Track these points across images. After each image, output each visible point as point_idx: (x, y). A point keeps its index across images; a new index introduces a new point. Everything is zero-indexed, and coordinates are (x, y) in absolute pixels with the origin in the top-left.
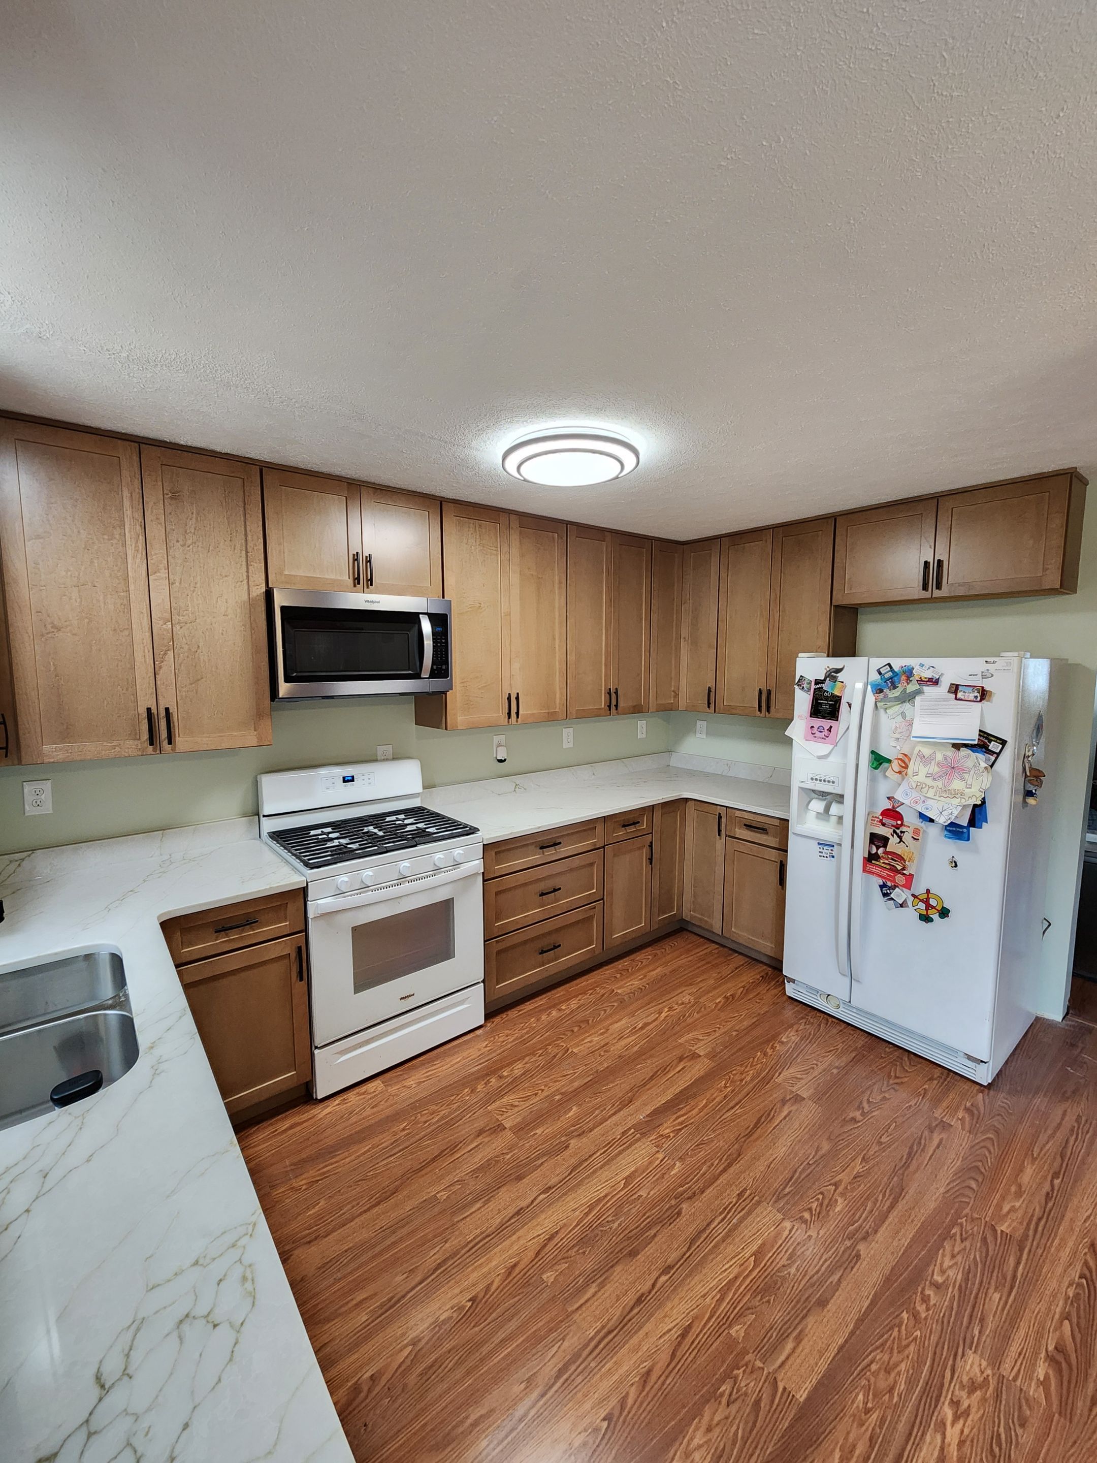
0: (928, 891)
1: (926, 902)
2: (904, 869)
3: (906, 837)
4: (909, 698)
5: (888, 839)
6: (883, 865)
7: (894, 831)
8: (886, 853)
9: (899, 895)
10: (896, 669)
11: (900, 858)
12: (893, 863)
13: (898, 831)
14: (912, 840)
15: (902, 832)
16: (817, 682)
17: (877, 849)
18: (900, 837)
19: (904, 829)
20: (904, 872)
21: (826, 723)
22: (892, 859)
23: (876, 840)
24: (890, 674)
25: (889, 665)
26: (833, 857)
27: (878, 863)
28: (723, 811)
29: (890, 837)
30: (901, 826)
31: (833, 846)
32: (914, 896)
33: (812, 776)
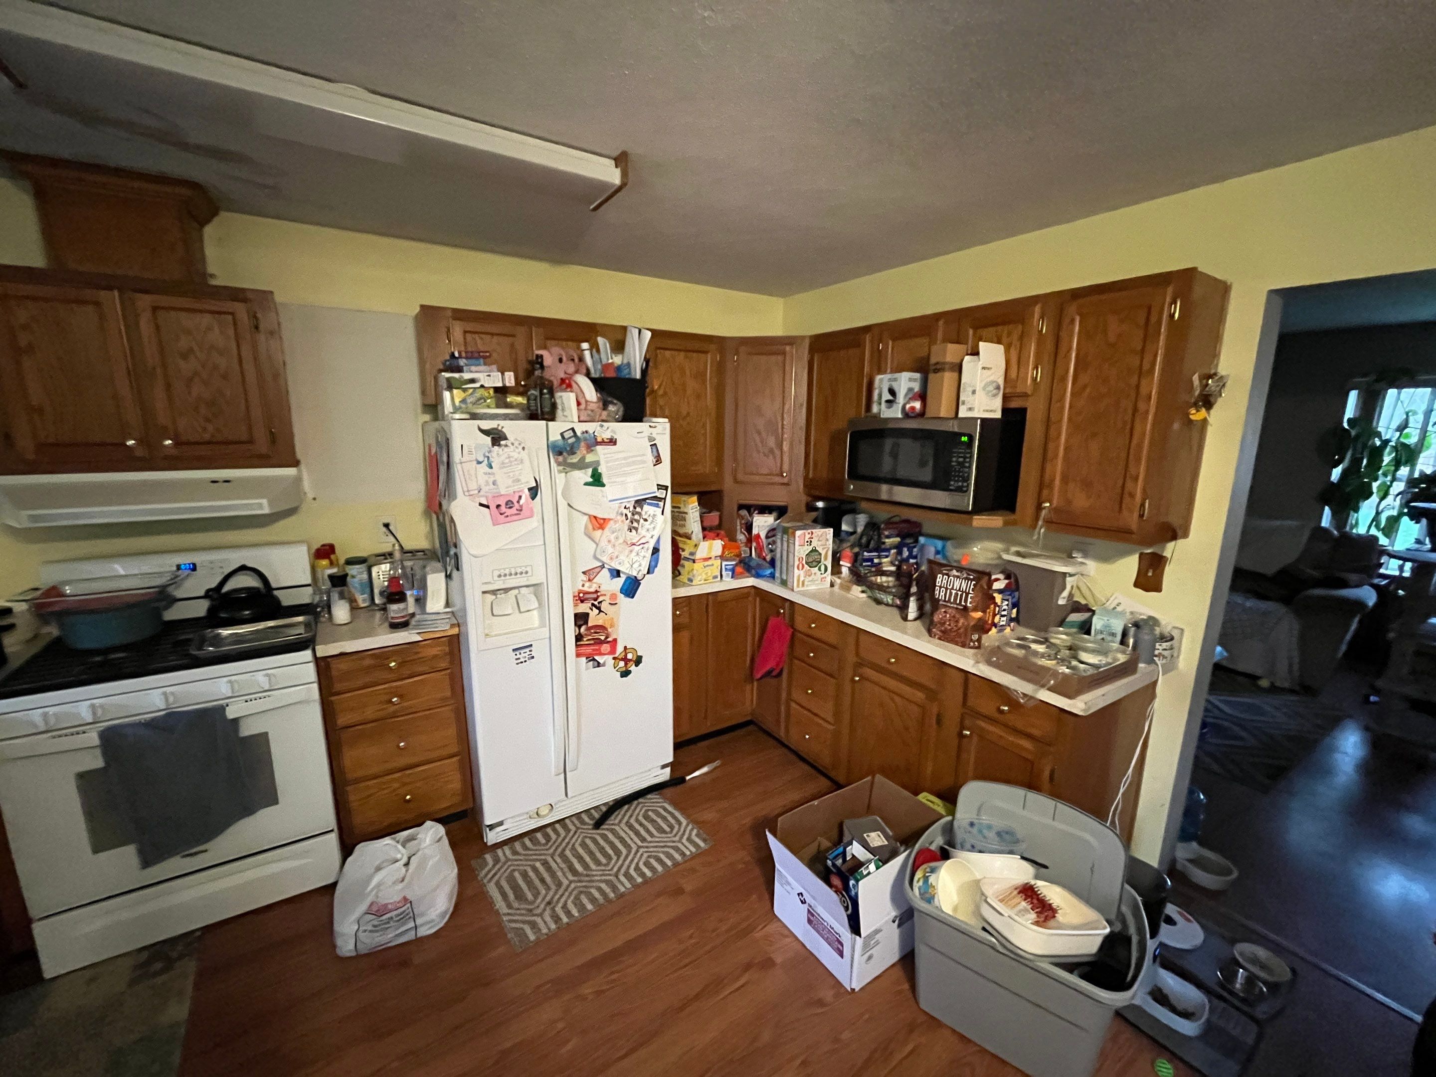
0: (625, 648)
1: (625, 660)
2: (607, 638)
3: (604, 606)
5: (588, 614)
6: (587, 642)
7: (593, 605)
8: (589, 629)
10: (579, 434)
11: (602, 628)
12: (596, 636)
13: (596, 603)
14: (609, 606)
15: (599, 603)
17: (580, 629)
18: (599, 608)
19: (599, 600)
20: (609, 639)
22: (595, 633)
23: (581, 619)
24: (572, 440)
25: (573, 429)
26: (533, 657)
27: (582, 642)
29: (590, 611)
30: (598, 597)
31: (531, 645)
32: (614, 658)
33: (499, 573)
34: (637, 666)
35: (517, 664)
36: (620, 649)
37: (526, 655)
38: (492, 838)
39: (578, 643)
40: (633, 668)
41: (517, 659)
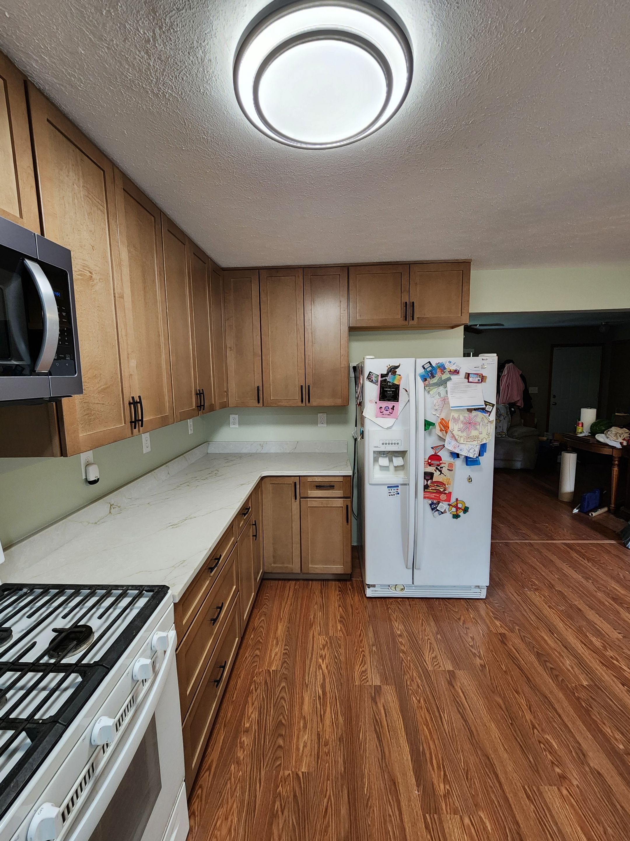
0: (457, 500)
1: (456, 507)
2: (445, 490)
3: (444, 470)
4: (443, 383)
5: (433, 473)
6: (431, 491)
7: (437, 468)
8: (432, 483)
9: (443, 506)
10: (434, 365)
11: (442, 484)
12: (438, 488)
13: (439, 468)
14: (448, 471)
15: (441, 468)
16: (382, 376)
17: (427, 482)
18: (440, 471)
19: (442, 465)
20: (445, 492)
21: (390, 404)
22: (437, 486)
23: (428, 476)
24: (430, 368)
25: (429, 362)
26: (398, 494)
27: (428, 490)
28: (297, 480)
29: (435, 472)
30: (441, 464)
31: (398, 486)
32: (449, 505)
33: (383, 442)
34: (464, 513)
35: (390, 495)
36: (453, 500)
37: (395, 491)
38: (369, 593)
39: (425, 490)
40: (461, 514)
41: (389, 493)
